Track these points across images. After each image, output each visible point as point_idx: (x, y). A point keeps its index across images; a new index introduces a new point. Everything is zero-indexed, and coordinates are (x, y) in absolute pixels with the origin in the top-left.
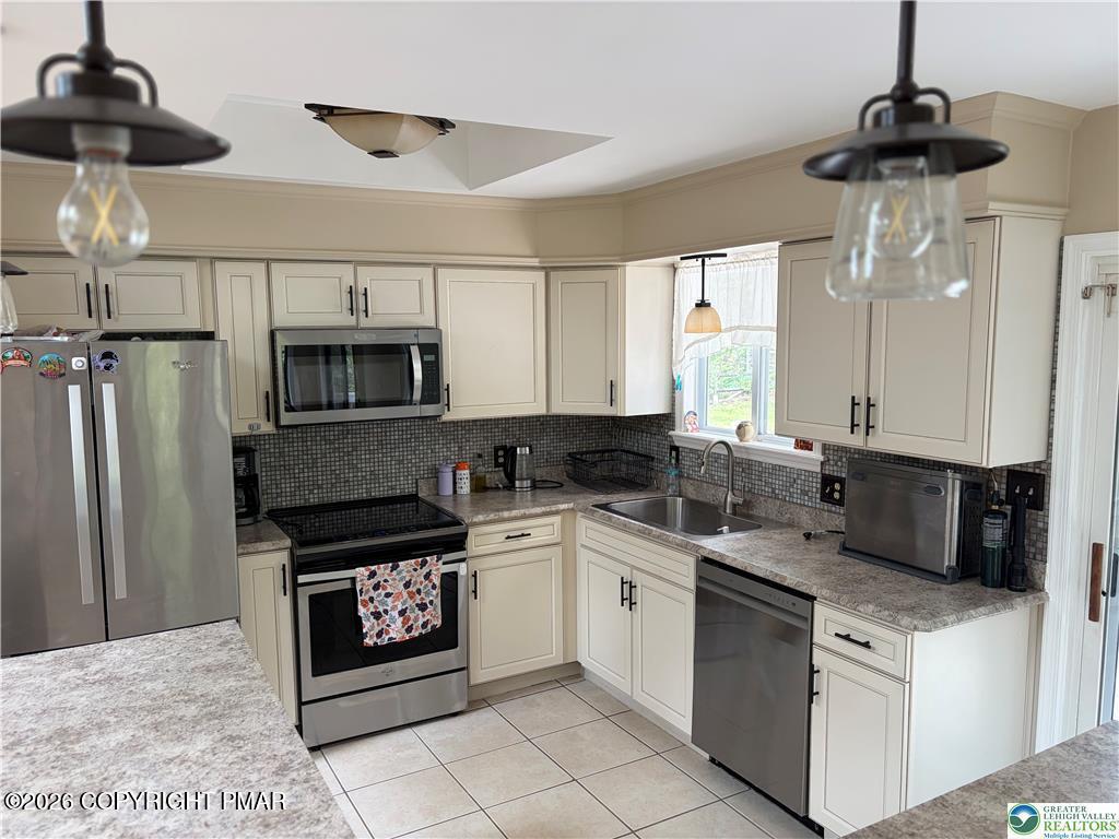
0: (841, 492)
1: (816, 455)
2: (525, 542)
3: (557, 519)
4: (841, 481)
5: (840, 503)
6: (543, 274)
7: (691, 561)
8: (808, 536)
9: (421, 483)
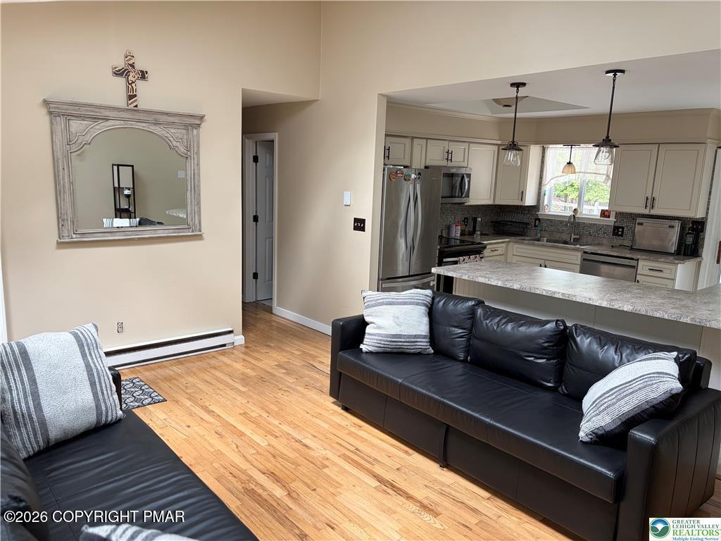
0: (623, 232)
1: (612, 219)
2: (496, 253)
3: (504, 245)
4: (623, 228)
5: (622, 235)
6: (497, 147)
7: (579, 254)
8: (612, 246)
9: (444, 232)
